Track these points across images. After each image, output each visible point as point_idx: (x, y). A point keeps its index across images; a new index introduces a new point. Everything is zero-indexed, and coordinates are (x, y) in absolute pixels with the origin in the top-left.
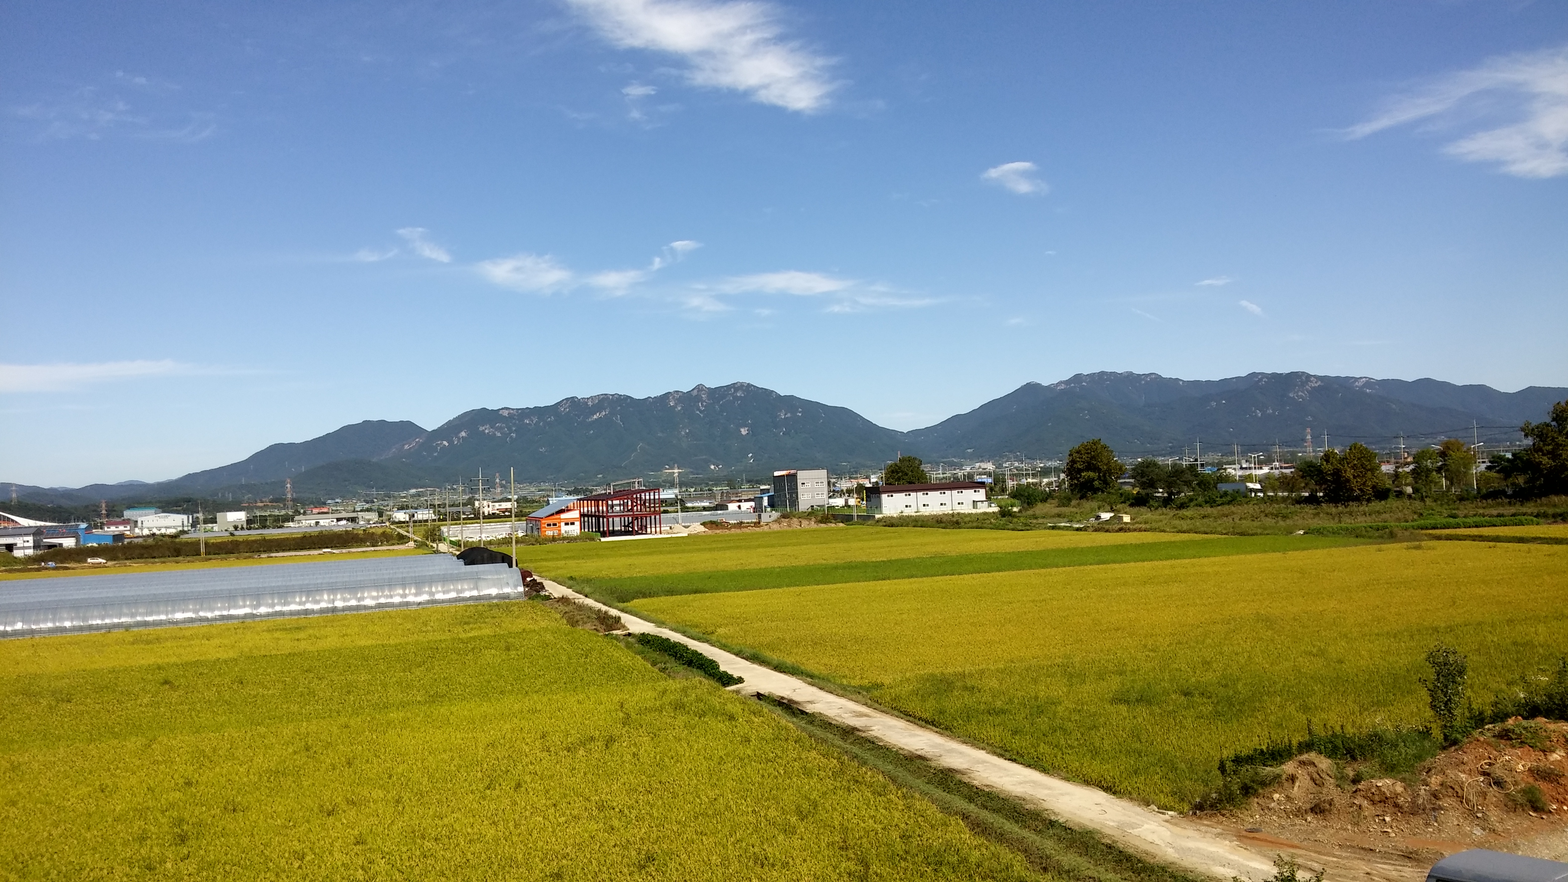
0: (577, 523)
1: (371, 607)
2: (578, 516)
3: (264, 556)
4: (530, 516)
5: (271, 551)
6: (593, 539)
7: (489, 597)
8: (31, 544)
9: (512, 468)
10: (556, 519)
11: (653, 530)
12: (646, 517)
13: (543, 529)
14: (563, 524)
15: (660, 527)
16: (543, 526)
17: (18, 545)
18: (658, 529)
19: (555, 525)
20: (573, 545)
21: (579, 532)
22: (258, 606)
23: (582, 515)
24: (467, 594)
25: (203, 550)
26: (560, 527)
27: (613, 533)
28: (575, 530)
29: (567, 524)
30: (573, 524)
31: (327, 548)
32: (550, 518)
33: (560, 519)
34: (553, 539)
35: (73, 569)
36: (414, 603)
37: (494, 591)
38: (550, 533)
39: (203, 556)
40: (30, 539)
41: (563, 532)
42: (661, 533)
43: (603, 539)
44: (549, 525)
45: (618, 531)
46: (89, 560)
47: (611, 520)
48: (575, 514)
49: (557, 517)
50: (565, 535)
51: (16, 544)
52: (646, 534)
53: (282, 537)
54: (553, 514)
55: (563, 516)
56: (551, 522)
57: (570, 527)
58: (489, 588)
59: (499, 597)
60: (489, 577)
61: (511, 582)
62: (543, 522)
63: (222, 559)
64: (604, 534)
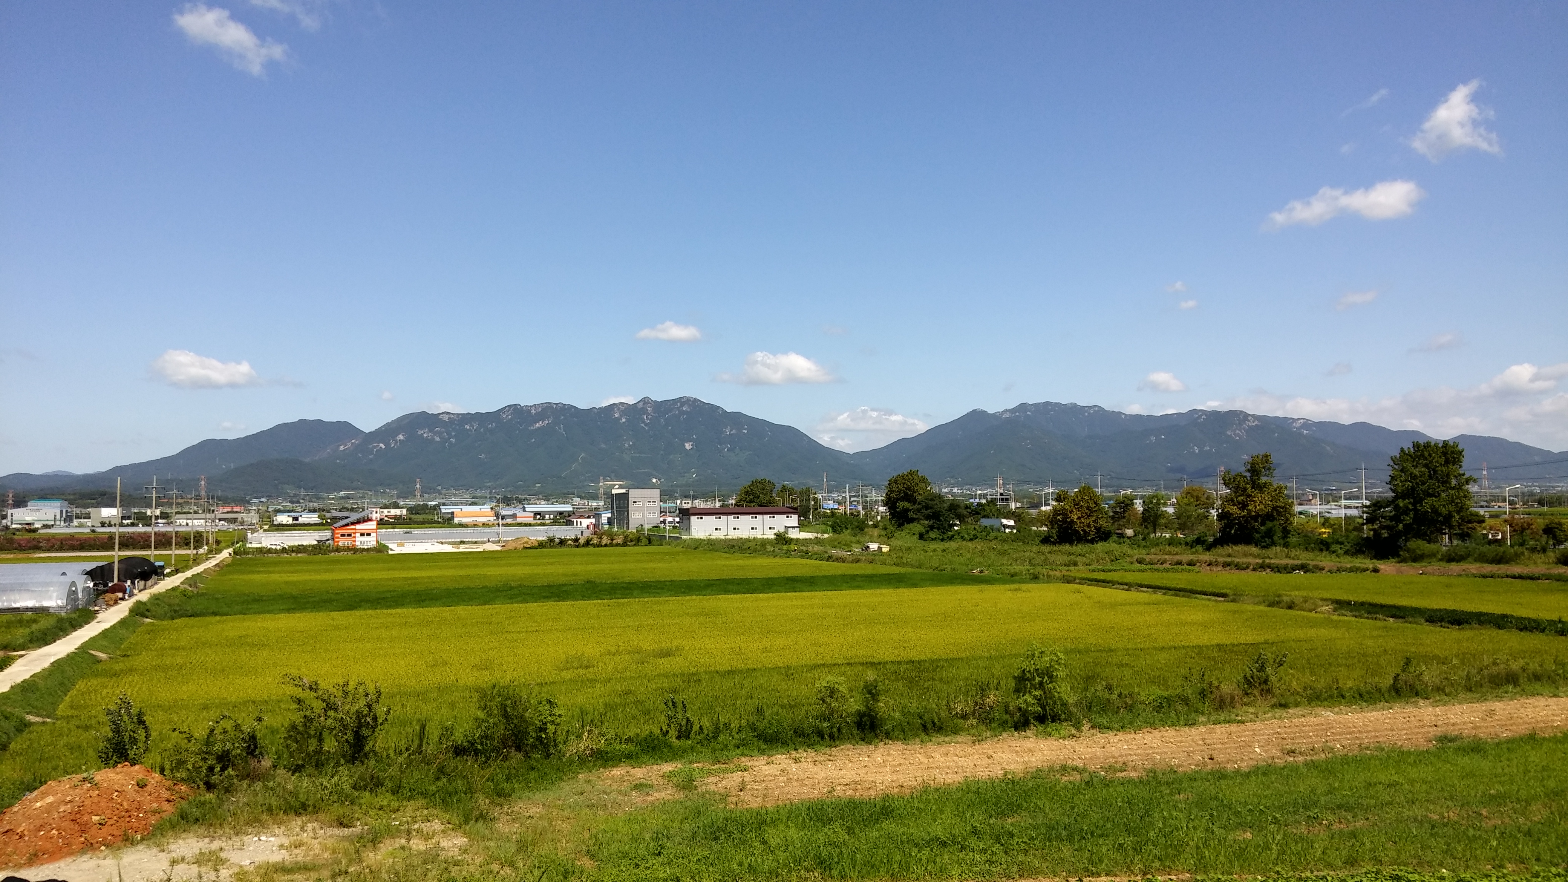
0: (374, 535)
2: (375, 527)
9: (119, 478)
10: (351, 529)
13: (336, 540)
14: (358, 535)
16: (337, 536)
19: (349, 535)
26: (355, 537)
28: (371, 541)
29: (362, 535)
30: (369, 535)
32: (345, 528)
33: (355, 529)
34: (348, 549)
38: (342, 542)
41: (356, 543)
44: (343, 535)
48: (372, 525)
50: (362, 546)
54: (348, 524)
55: (358, 527)
56: (348, 532)
57: (365, 538)
62: (337, 531)
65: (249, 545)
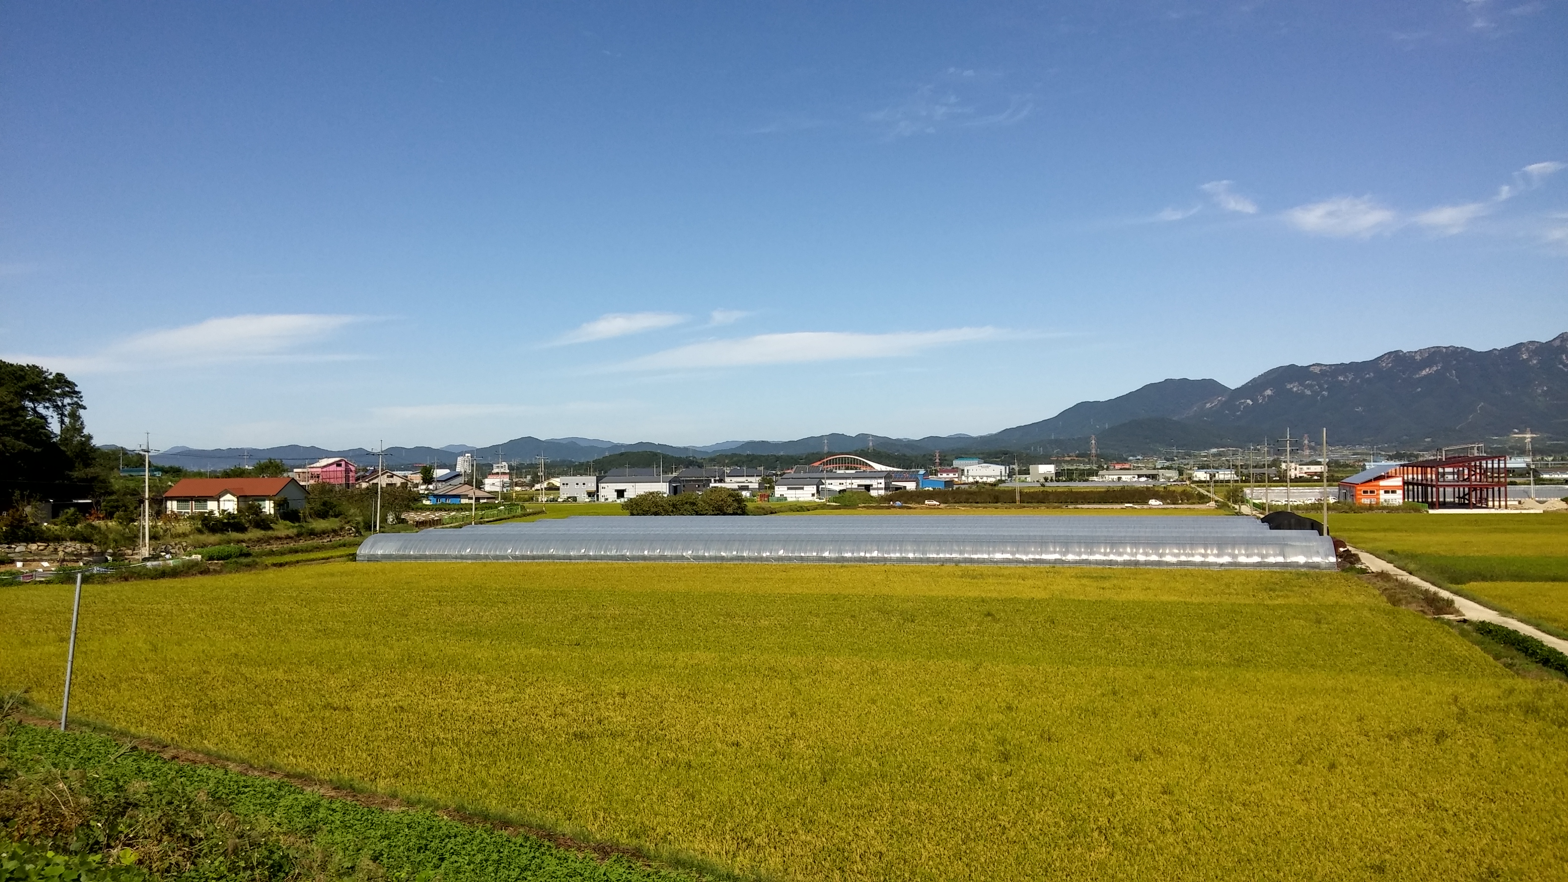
0: (1400, 492)
1: (1173, 564)
2: (1401, 484)
3: (1070, 507)
4: (1344, 481)
5: (1077, 503)
6: (1417, 510)
7: (1296, 565)
8: (883, 486)
9: (1325, 429)
10: (1374, 486)
11: (1497, 503)
12: (1487, 489)
13: (1359, 497)
14: (1382, 492)
15: (1506, 501)
16: (1359, 492)
17: (874, 486)
18: (1503, 503)
19: (1372, 492)
20: (1394, 516)
21: (1401, 501)
22: (1065, 554)
23: (1406, 483)
24: (1272, 560)
25: (1018, 498)
26: (1378, 494)
27: (1444, 505)
28: (1397, 499)
29: (1386, 492)
30: (1394, 492)
31: (1129, 503)
33: (1379, 486)
34: (1370, 508)
35: (915, 508)
36: (1216, 564)
37: (1301, 559)
38: (1366, 501)
39: (1019, 504)
40: (883, 481)
41: (1382, 500)
42: (1506, 507)
43: (1431, 511)
44: (1365, 492)
45: (1450, 503)
46: (926, 502)
47: (1441, 489)
48: (1397, 482)
49: (1376, 483)
51: (872, 486)
52: (1487, 507)
53: (1088, 490)
54: (1370, 481)
55: (1382, 483)
56: (1369, 489)
57: (1390, 496)
58: (1296, 555)
59: (1307, 565)
60: (1298, 544)
61: (1321, 550)
62: (1358, 488)
63: (1034, 508)
64: (1432, 506)
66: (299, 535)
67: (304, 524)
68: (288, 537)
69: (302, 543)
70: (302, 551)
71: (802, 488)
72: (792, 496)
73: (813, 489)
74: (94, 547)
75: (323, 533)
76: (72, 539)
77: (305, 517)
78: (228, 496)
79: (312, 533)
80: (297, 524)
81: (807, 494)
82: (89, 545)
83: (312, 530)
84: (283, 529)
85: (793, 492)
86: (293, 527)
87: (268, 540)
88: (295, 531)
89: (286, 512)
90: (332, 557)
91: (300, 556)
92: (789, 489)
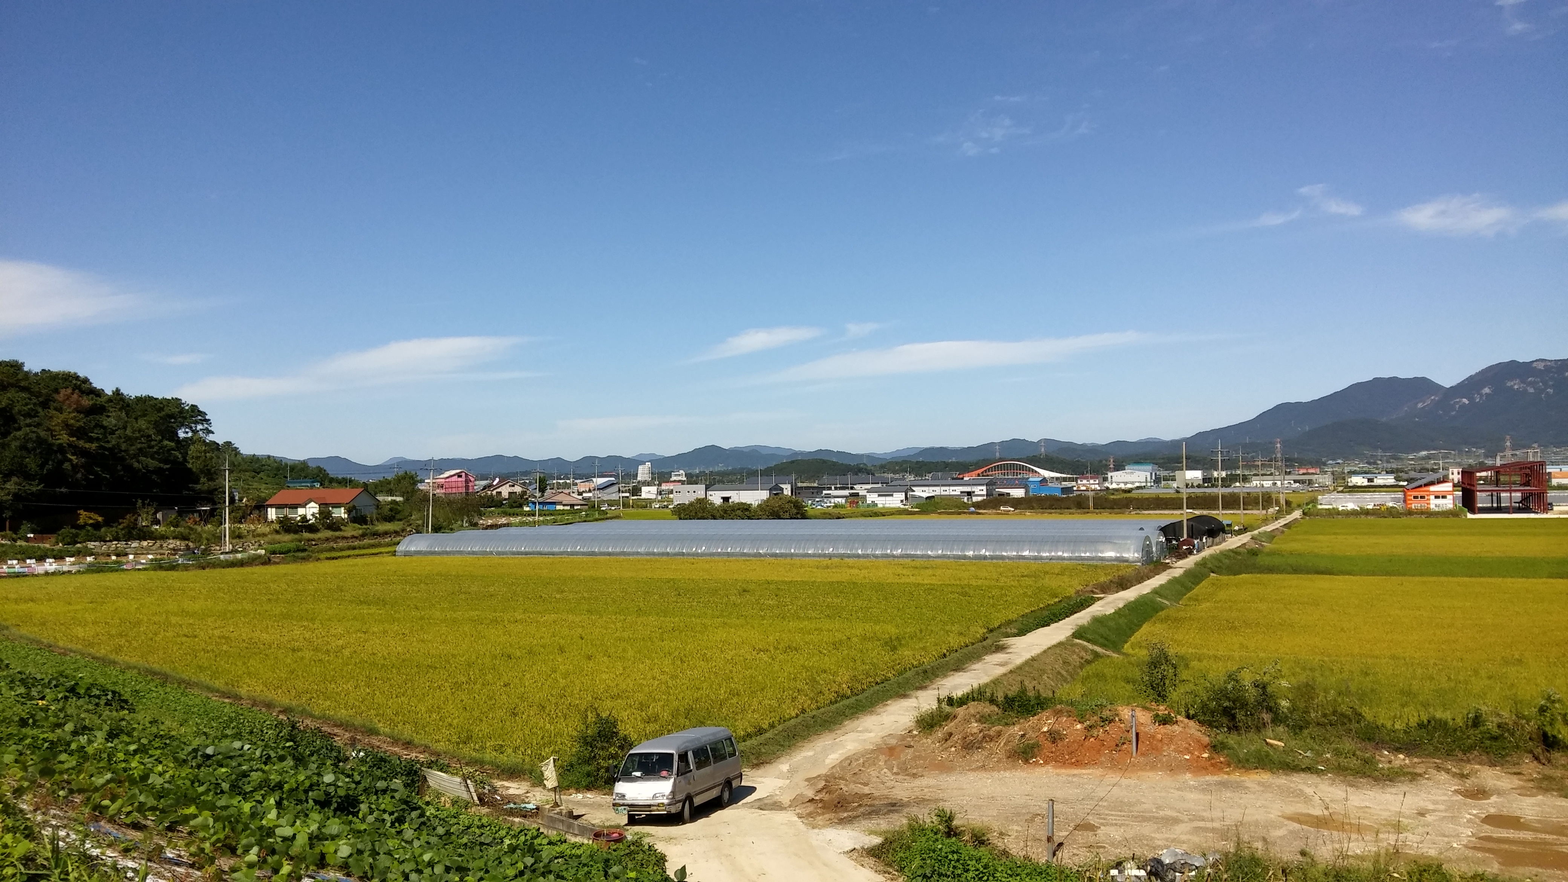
0: (1450, 497)
2: (1451, 489)
6: (1460, 515)
8: (984, 492)
10: (1426, 491)
13: (1409, 502)
14: (1432, 497)
16: (1409, 498)
17: (976, 493)
19: (1422, 497)
20: (1444, 520)
21: (1451, 506)
26: (1429, 500)
28: (1447, 504)
29: (1437, 497)
30: (1444, 497)
32: (1418, 489)
33: (1429, 491)
34: (1421, 513)
38: (1415, 505)
39: (1092, 509)
40: (984, 488)
41: (1433, 505)
43: (1471, 516)
44: (1415, 497)
45: (1506, 508)
46: (1002, 508)
48: (1448, 487)
49: (1426, 488)
50: (1437, 509)
51: (974, 492)
54: (1419, 486)
55: (1432, 488)
56: (1421, 494)
57: (1440, 501)
62: (1411, 493)
64: (1473, 511)
65: (1320, 507)
66: (363, 536)
67: (370, 527)
68: (353, 537)
69: (366, 541)
70: (360, 548)
71: (892, 495)
72: (883, 502)
73: (902, 496)
74: (191, 544)
75: (386, 533)
76: (174, 538)
77: (372, 521)
78: (312, 504)
79: (376, 534)
80: (365, 526)
81: (895, 501)
82: (187, 542)
83: (377, 531)
84: (350, 531)
85: (883, 498)
86: (360, 529)
87: (336, 539)
88: (360, 532)
89: (357, 517)
90: (381, 553)
91: (357, 552)
92: (879, 496)
